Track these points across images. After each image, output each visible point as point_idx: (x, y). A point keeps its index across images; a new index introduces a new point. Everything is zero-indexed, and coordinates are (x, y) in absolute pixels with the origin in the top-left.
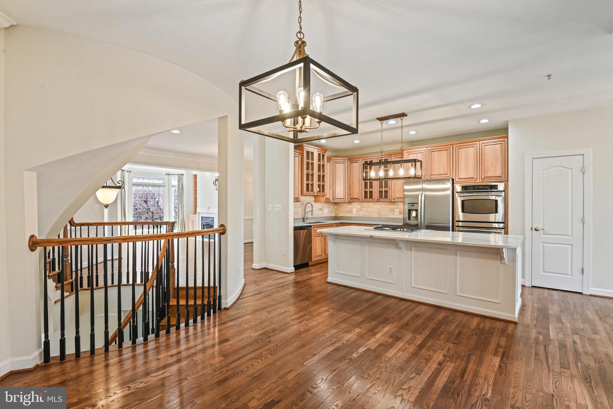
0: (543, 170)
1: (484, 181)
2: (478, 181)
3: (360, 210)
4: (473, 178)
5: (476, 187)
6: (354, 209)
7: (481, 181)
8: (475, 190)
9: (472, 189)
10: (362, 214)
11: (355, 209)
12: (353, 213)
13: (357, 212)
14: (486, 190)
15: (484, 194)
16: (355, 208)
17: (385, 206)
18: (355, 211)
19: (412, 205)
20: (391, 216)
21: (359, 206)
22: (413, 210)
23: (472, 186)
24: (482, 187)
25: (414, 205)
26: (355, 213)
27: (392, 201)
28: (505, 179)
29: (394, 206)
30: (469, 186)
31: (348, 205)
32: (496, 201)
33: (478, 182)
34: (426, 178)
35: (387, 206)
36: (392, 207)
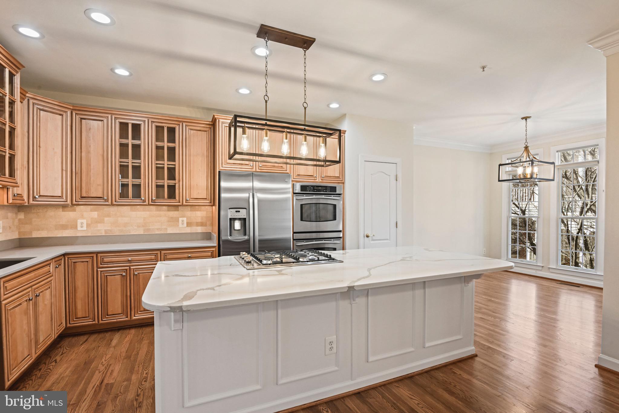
0: (371, 174)
1: (324, 181)
2: (317, 180)
3: (99, 221)
4: (312, 176)
5: (315, 188)
6: (79, 221)
7: (320, 180)
8: (315, 191)
9: (312, 190)
10: (101, 229)
11: (85, 221)
12: (79, 228)
13: (88, 225)
14: (325, 192)
15: (323, 197)
16: (82, 217)
17: (158, 212)
18: (85, 225)
19: (236, 212)
20: (170, 231)
21: (95, 214)
22: (235, 219)
23: (312, 186)
24: (321, 188)
25: (239, 211)
26: (85, 228)
27: (184, 203)
28: (342, 181)
29: (176, 212)
30: (308, 186)
31: (62, 211)
32: (335, 206)
33: (317, 182)
34: (254, 170)
35: (162, 213)
36: (173, 214)
